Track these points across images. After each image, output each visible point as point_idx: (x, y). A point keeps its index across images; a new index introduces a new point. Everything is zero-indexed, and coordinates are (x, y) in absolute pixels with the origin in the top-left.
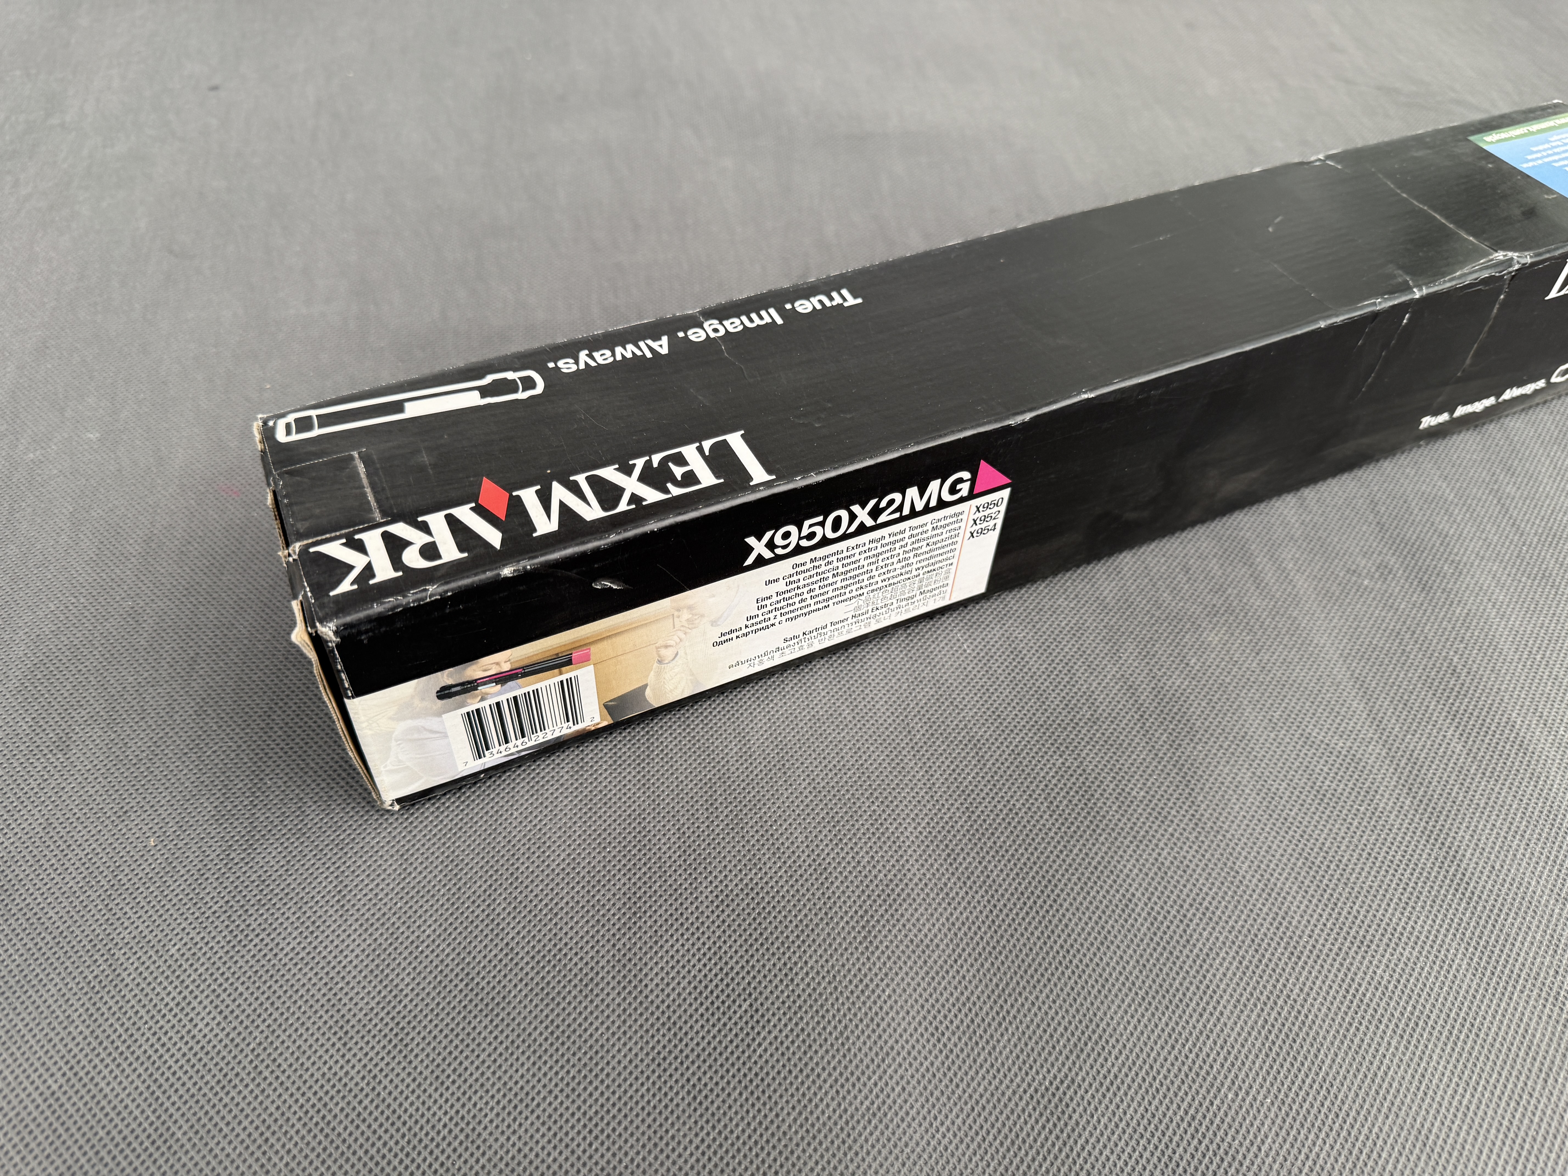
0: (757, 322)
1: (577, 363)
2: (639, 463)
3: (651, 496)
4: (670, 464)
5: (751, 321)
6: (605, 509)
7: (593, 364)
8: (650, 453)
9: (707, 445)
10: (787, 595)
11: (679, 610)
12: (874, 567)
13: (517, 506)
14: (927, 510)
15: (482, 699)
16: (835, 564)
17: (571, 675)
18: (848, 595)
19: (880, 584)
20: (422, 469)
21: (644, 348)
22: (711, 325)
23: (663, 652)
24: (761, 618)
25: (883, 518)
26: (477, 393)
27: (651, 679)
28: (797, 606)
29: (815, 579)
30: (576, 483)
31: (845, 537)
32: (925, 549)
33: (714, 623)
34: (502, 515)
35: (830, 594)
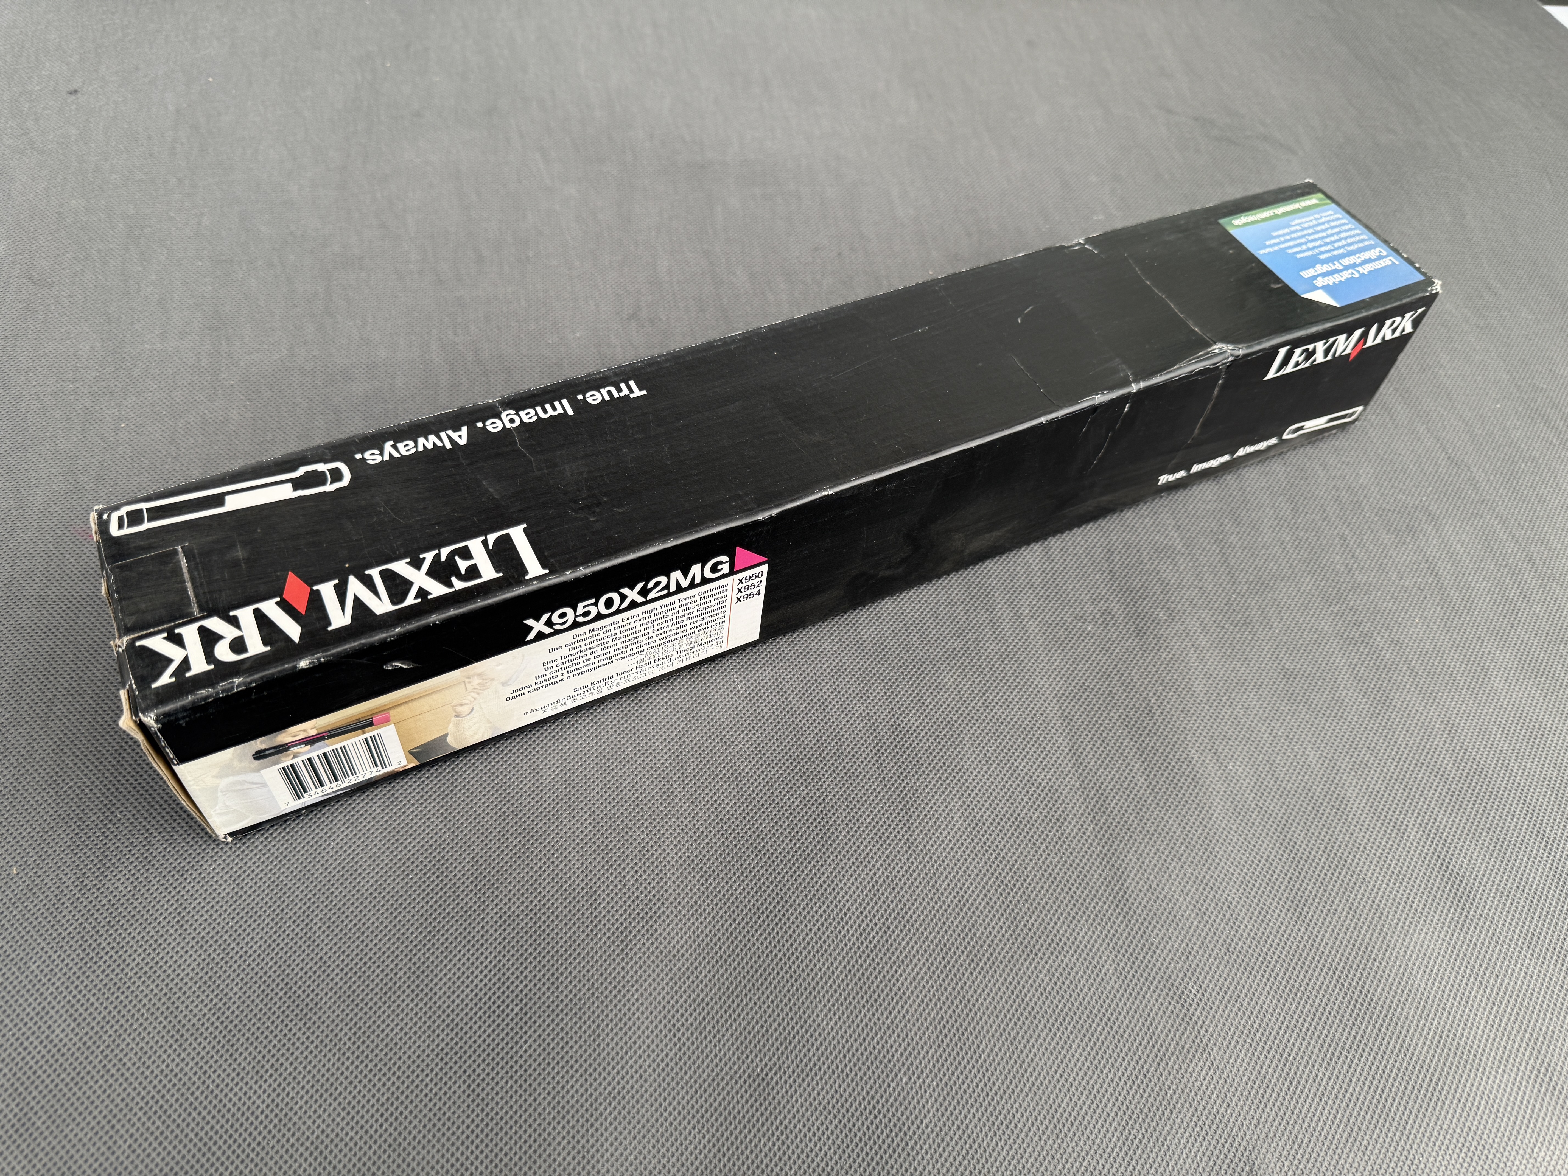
0: (551, 412)
1: (382, 454)
2: (429, 557)
3: (437, 589)
4: (457, 558)
5: (545, 411)
6: (393, 603)
7: (396, 455)
8: (440, 546)
9: (492, 538)
10: (571, 658)
11: (469, 678)
12: (650, 631)
13: (316, 600)
14: (692, 586)
15: (295, 757)
16: (613, 632)
17: (375, 733)
18: (629, 653)
19: (658, 642)
20: (236, 563)
21: (444, 439)
22: (507, 415)
23: (459, 709)
24: (549, 676)
25: (651, 596)
26: (289, 486)
27: (451, 729)
28: (582, 664)
29: (596, 643)
30: (370, 577)
31: (618, 612)
32: (696, 613)
33: (504, 684)
34: (302, 609)
35: (612, 654)
